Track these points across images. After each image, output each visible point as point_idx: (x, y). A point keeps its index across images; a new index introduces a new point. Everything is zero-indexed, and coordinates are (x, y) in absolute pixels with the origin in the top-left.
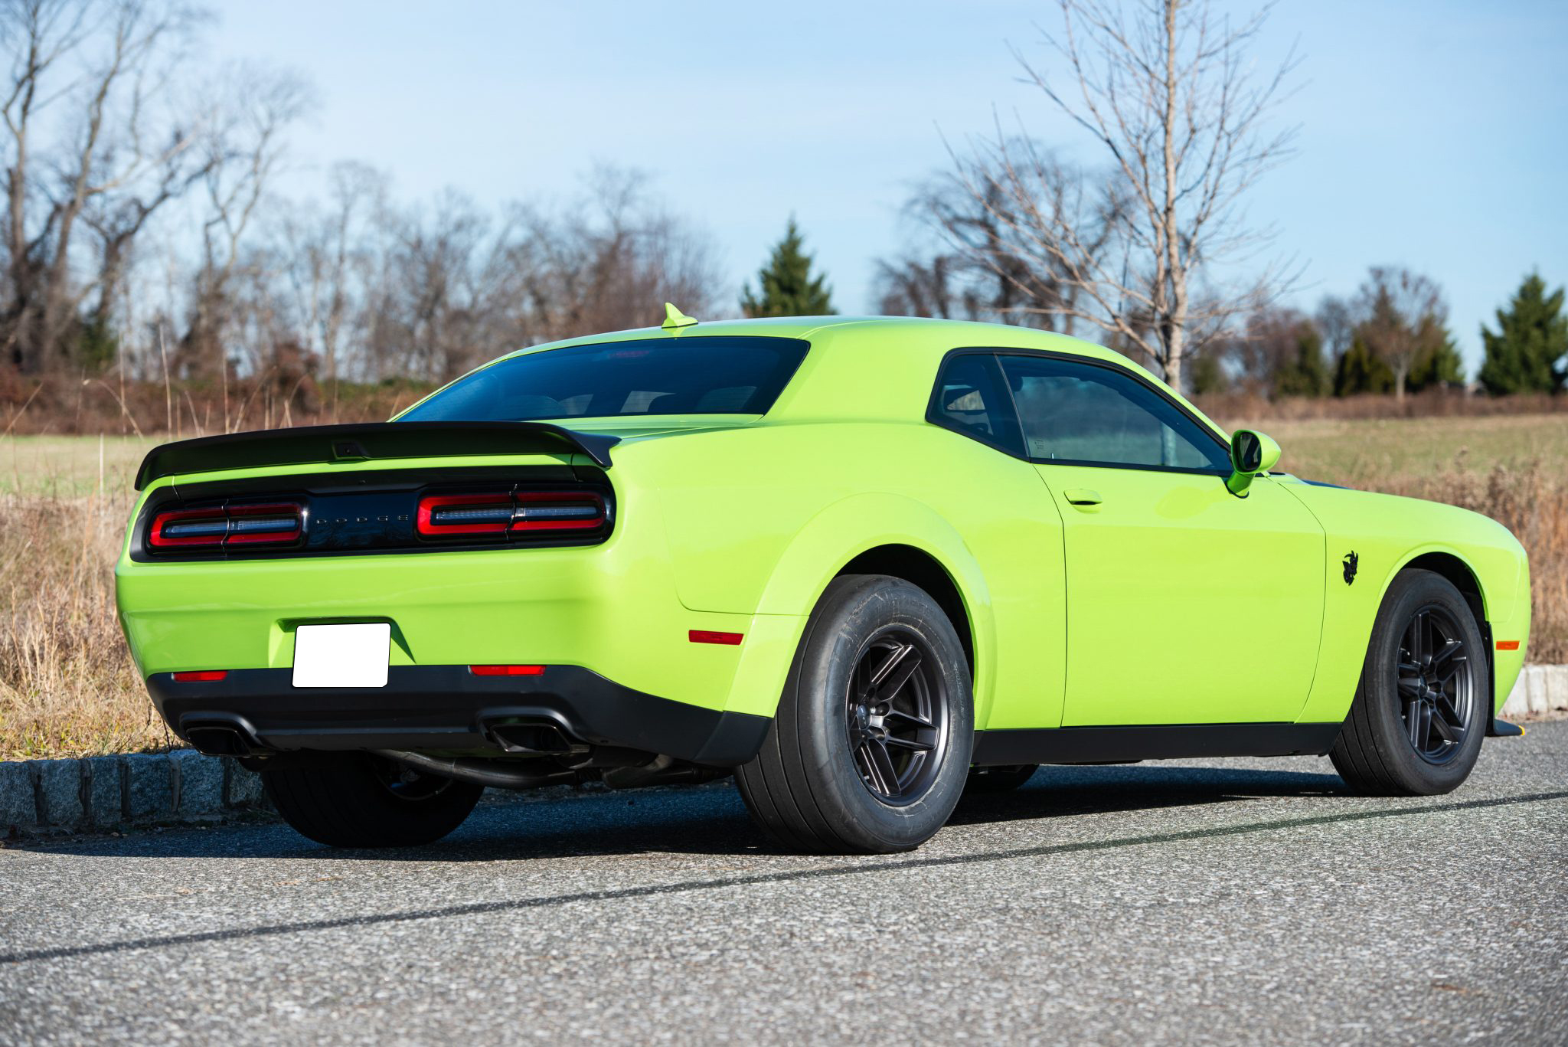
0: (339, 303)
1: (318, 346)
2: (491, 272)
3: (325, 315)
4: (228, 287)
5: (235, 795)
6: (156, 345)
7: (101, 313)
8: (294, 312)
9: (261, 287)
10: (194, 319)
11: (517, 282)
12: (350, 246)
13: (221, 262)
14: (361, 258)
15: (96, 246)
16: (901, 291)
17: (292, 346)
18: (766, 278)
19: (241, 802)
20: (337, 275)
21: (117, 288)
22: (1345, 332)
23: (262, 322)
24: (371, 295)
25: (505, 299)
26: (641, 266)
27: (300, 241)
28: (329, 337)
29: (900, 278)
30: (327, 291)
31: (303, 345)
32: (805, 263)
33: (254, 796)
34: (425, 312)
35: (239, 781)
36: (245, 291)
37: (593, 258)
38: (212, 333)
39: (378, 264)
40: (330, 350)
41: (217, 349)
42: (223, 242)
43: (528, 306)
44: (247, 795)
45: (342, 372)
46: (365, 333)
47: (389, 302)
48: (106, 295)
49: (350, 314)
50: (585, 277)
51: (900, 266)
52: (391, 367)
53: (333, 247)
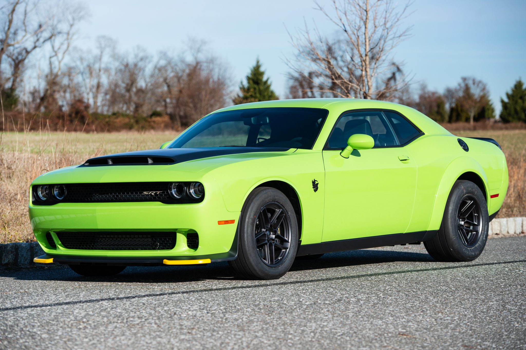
0: (99, 86)
1: (91, 102)
2: (152, 76)
3: (94, 90)
4: (58, 79)
5: (4, 261)
6: (34, 100)
7: (12, 89)
8: (83, 89)
9: (71, 80)
10: (46, 91)
11: (161, 80)
12: (103, 66)
13: (55, 71)
14: (107, 70)
15: (11, 65)
16: (297, 84)
17: (80, 101)
18: (248, 79)
19: (6, 263)
20: (99, 76)
21: (18, 80)
22: (454, 100)
23: (71, 92)
24: (110, 84)
25: (156, 85)
26: (204, 74)
27: (85, 64)
28: (95, 97)
29: (296, 79)
30: (95, 82)
31: (86, 100)
32: (262, 74)
33: (11, 261)
34: (128, 90)
35: (6, 255)
36: (65, 81)
37: (187, 71)
38: (52, 95)
39: (113, 72)
40: (95, 103)
41: (54, 100)
42: (56, 64)
43: (165, 88)
44: (9, 261)
45: (99, 110)
46: (108, 97)
47: (116, 85)
48: (14, 81)
49: (103, 90)
50: (185, 77)
51: (296, 75)
52: (116, 109)
53: (97, 66)
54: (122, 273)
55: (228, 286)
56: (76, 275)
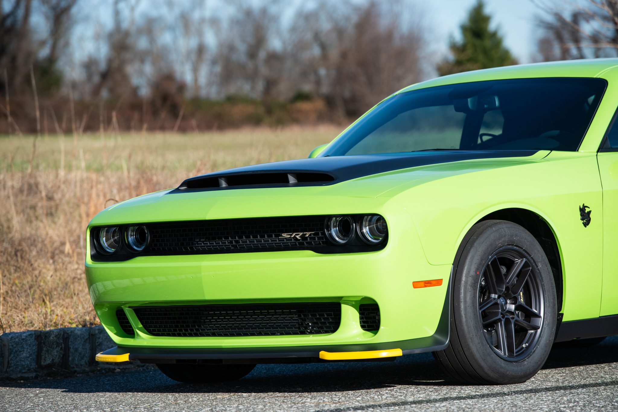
0: (201, 50)
1: (188, 77)
2: (293, 29)
3: (193, 57)
4: (130, 41)
5: (45, 360)
6: (89, 77)
7: (52, 60)
8: (173, 57)
9: (152, 40)
10: (110, 61)
11: (309, 36)
12: (208, 14)
13: (125, 25)
14: (214, 22)
15: (47, 17)
16: (551, 35)
17: (169, 77)
18: (465, 29)
19: (49, 364)
20: (200, 34)
21: (61, 42)
23: (154, 63)
24: (221, 45)
25: (301, 46)
26: (384, 23)
27: (177, 11)
28: (195, 70)
29: (549, 27)
30: (193, 43)
31: (178, 75)
32: (486, 19)
33: (57, 360)
34: (252, 54)
35: (47, 351)
36: (143, 43)
37: (355, 19)
38: (120, 69)
39: (225, 25)
40: (196, 80)
41: (125, 78)
42: (126, 13)
43: (316, 51)
44: (53, 360)
45: (203, 93)
46: (218, 69)
47: (232, 48)
48: (54, 47)
49: (208, 57)
50: (351, 30)
51: (550, 18)
52: (232, 89)
53: (196, 15)
54: (248, 376)
55: (434, 396)
56: (170, 381)
